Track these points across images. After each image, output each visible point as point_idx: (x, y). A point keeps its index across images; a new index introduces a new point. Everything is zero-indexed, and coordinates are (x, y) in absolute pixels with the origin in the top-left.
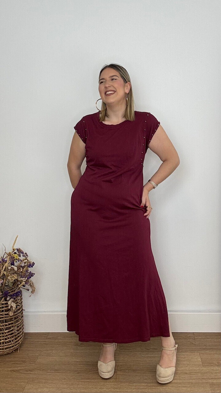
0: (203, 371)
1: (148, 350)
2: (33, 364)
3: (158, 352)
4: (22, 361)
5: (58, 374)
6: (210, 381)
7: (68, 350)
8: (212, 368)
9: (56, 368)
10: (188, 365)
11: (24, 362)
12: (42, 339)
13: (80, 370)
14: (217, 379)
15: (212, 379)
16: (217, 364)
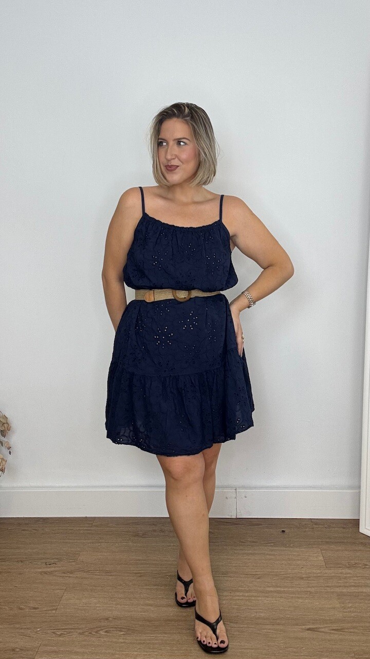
0: (327, 575)
1: (245, 542)
2: (73, 563)
3: (258, 546)
4: (57, 559)
5: (111, 577)
6: (338, 590)
7: (125, 542)
8: (340, 571)
9: (108, 569)
10: (305, 565)
11: (60, 560)
12: (86, 527)
13: (143, 572)
14: (347, 587)
15: (340, 586)
16: (347, 565)
